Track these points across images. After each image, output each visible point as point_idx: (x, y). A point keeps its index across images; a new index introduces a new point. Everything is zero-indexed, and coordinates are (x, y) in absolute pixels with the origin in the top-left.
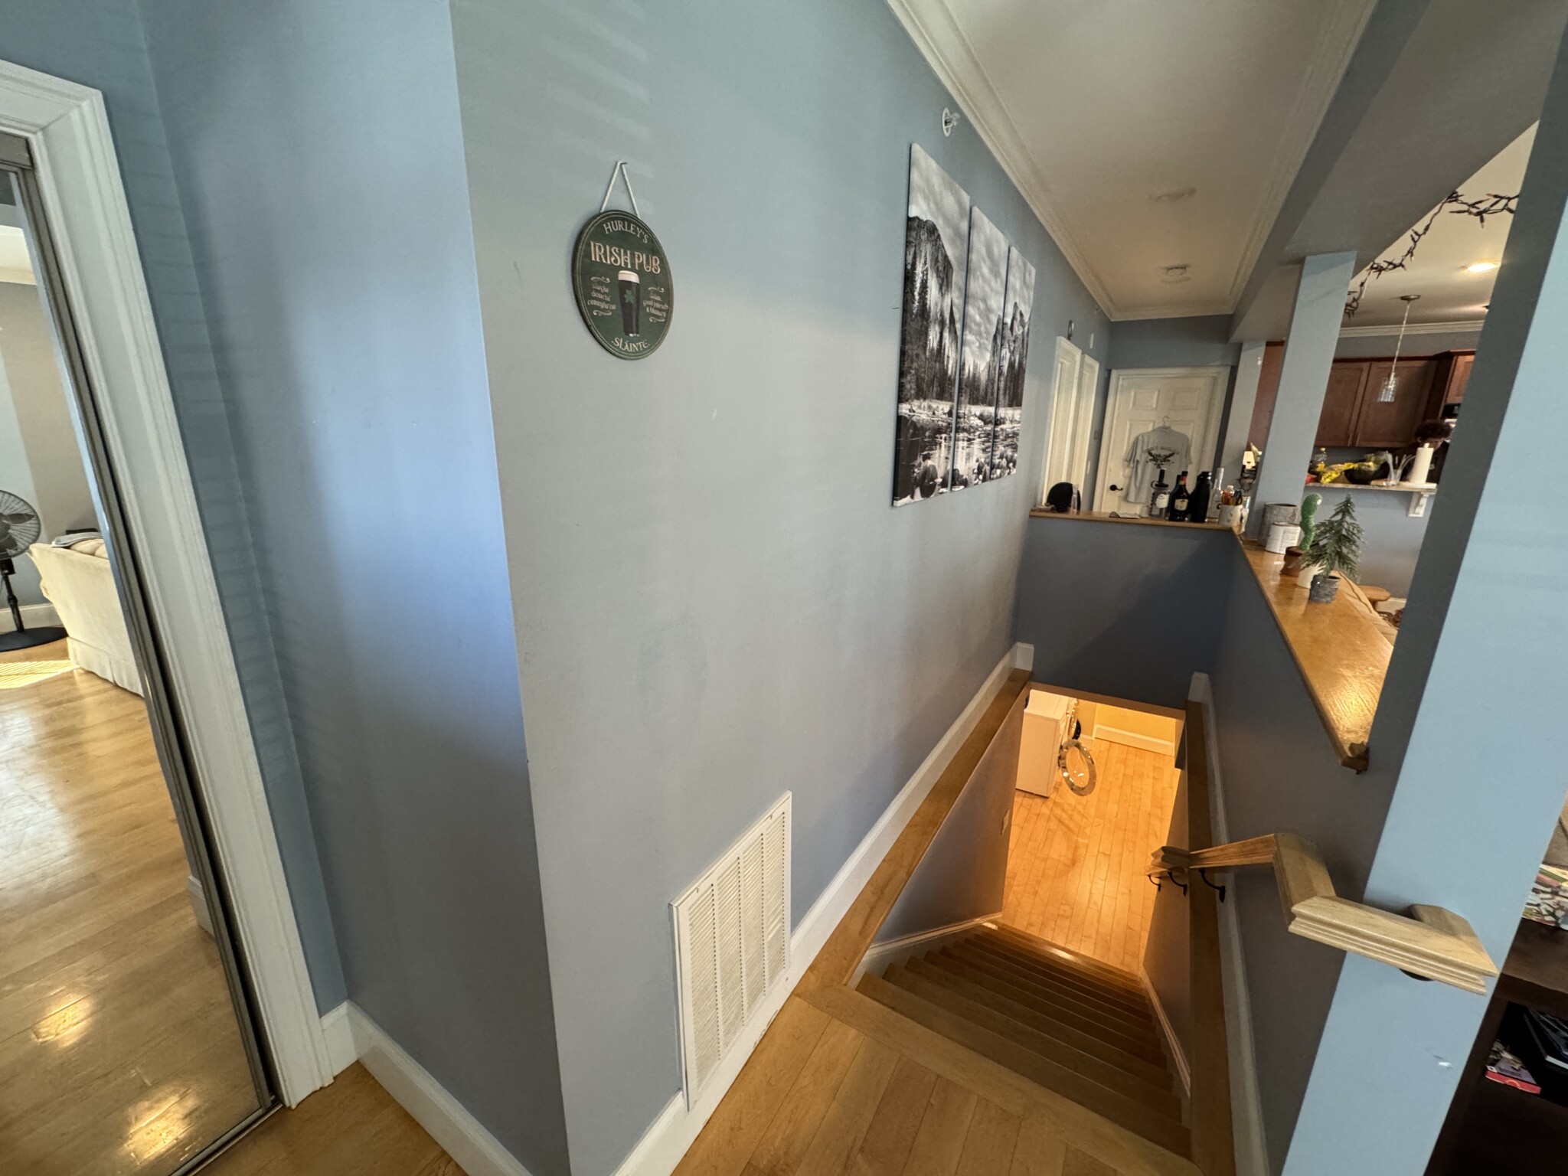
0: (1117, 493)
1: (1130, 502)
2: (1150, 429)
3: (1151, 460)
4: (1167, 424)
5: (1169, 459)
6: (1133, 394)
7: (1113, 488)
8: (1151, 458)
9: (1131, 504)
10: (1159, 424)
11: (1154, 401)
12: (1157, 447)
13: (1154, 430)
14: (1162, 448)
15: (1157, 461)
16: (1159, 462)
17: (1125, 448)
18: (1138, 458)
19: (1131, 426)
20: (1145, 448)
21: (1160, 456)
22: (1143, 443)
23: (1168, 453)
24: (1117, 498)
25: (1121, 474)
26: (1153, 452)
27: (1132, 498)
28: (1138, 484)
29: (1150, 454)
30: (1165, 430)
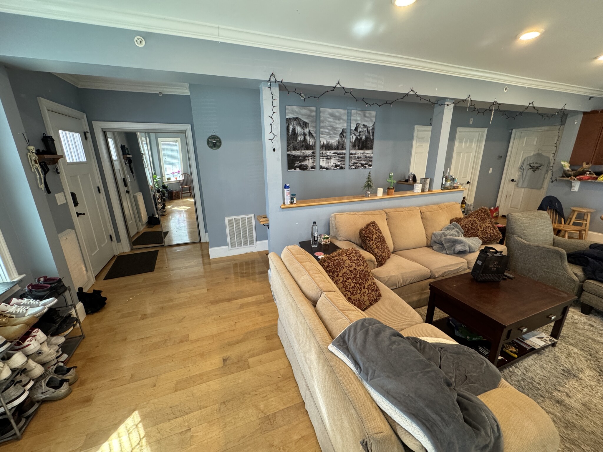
0: (514, 183)
1: (519, 187)
2: (532, 154)
3: (530, 168)
4: (540, 152)
5: (539, 168)
6: (525, 139)
7: (513, 180)
8: (530, 167)
9: (520, 188)
10: (537, 152)
11: (535, 141)
12: (534, 163)
13: (534, 155)
14: (536, 163)
15: (533, 169)
16: (534, 169)
17: (520, 163)
18: (524, 167)
19: (523, 153)
20: (528, 163)
21: (535, 167)
22: (528, 161)
23: (538, 165)
24: (514, 185)
25: (517, 174)
26: (532, 165)
27: (520, 185)
28: (523, 179)
29: (530, 166)
30: (539, 155)
